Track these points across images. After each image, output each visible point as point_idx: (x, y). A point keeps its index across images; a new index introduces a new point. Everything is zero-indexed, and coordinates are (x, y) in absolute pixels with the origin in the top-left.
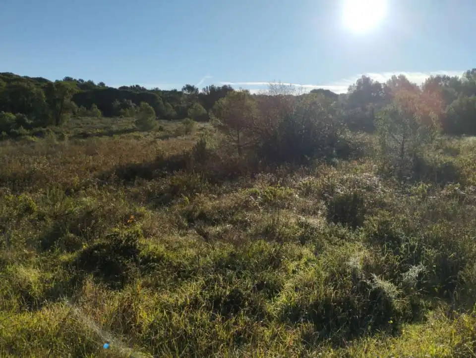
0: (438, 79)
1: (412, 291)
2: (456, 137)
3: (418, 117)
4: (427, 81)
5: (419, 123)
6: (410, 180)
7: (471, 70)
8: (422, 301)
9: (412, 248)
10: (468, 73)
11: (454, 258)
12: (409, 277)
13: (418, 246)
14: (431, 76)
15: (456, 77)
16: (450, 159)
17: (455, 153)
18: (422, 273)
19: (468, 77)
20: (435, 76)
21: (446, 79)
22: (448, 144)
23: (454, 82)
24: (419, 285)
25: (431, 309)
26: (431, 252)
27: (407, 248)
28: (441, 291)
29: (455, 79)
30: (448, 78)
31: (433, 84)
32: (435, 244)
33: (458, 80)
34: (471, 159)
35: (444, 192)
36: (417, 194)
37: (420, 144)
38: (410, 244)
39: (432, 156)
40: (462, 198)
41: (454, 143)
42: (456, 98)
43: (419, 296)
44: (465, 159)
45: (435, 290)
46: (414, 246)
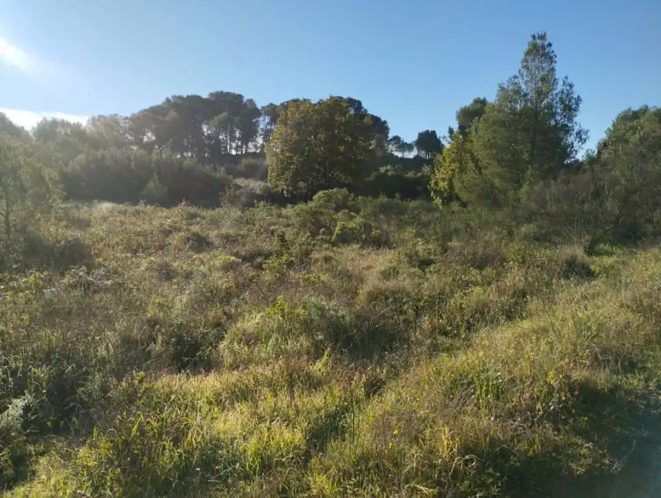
0: (54, 123)
1: (14, 438)
2: (86, 203)
3: (25, 175)
4: (38, 125)
5: (28, 185)
6: (16, 269)
7: (96, 116)
8: (31, 448)
9: (14, 373)
10: (93, 118)
11: (74, 371)
12: (10, 418)
13: (23, 366)
14: (45, 119)
15: (78, 123)
16: (78, 234)
17: (84, 224)
18: (29, 406)
19: (94, 124)
20: (49, 119)
21: (65, 124)
22: (76, 214)
23: (77, 131)
24: (25, 425)
25: (42, 454)
26: (42, 372)
27: (7, 374)
28: (56, 423)
29: (78, 126)
30: (68, 124)
31: (48, 130)
32: (47, 359)
33: (82, 128)
34: (104, 232)
35: (66, 280)
36: (27, 288)
37: (33, 216)
38: (10, 368)
39: (53, 231)
40: (88, 286)
41: (83, 212)
42: (81, 152)
43: (26, 441)
44: (97, 232)
45: (47, 425)
46: (17, 368)
